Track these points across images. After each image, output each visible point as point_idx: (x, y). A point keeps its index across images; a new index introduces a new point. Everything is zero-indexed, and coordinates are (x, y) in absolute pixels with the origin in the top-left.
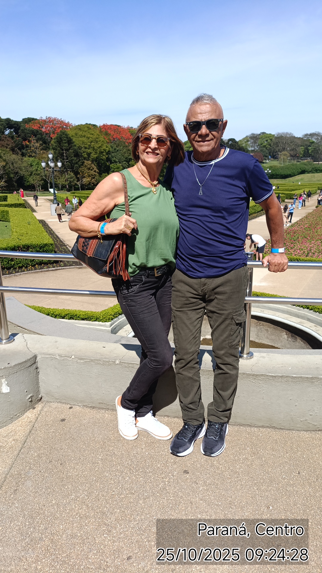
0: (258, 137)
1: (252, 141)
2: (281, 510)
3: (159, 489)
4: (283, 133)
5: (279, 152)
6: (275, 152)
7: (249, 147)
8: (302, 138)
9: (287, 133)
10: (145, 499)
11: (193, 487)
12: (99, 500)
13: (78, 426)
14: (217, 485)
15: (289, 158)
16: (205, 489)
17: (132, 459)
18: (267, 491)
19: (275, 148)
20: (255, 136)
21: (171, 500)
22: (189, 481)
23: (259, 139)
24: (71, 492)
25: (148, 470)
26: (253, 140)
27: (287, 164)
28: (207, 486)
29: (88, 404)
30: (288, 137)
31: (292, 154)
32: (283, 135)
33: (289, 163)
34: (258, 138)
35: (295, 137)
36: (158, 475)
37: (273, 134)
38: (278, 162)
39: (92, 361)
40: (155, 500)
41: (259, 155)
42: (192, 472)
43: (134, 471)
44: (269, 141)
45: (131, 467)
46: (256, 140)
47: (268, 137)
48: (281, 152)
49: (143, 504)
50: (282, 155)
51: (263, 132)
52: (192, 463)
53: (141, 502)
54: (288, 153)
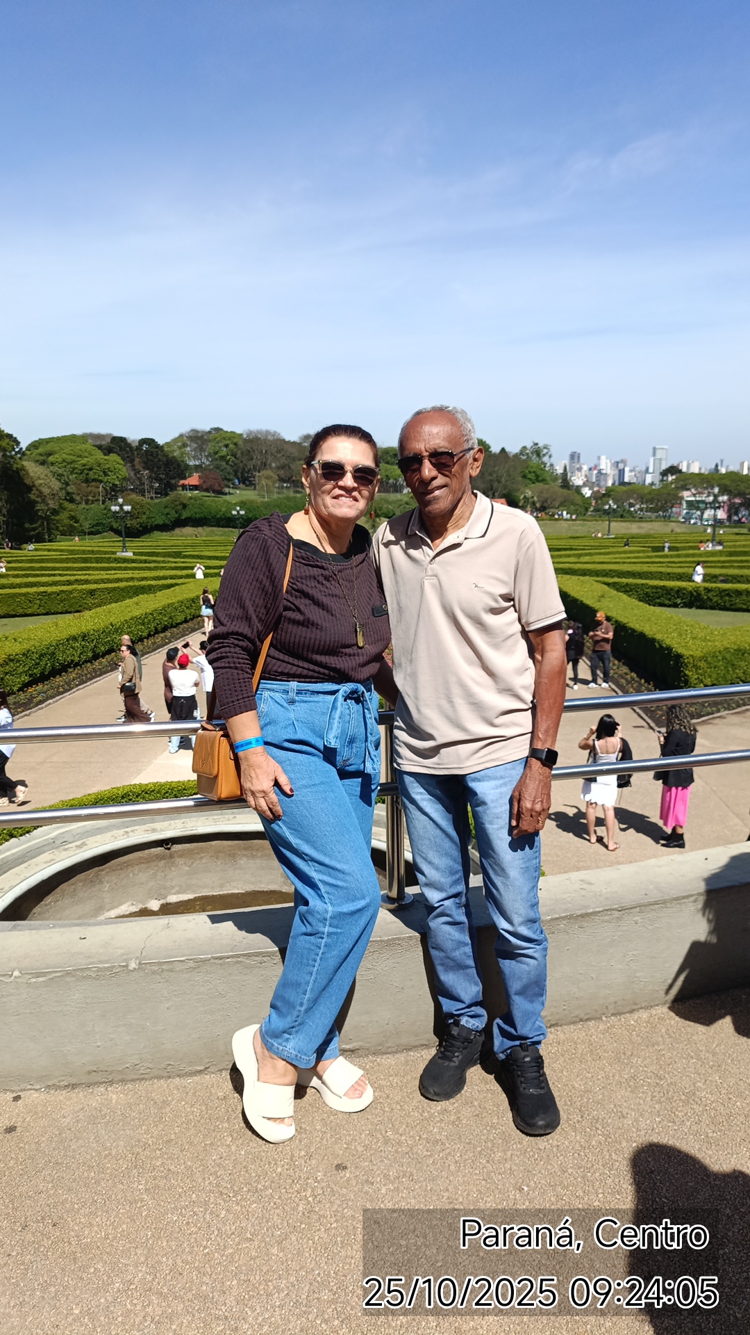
0: (205, 437)
1: (194, 445)
2: (544, 1186)
3: (300, 1214)
4: (260, 432)
5: (255, 471)
6: (246, 470)
7: (189, 459)
8: (300, 444)
9: (268, 432)
10: (280, 1243)
11: (367, 1193)
12: (181, 1274)
13: (56, 1135)
14: (411, 1175)
15: (277, 485)
16: (392, 1188)
17: (216, 1173)
18: (506, 1160)
19: (244, 462)
20: (200, 435)
21: (335, 1228)
22: (354, 1183)
23: (210, 441)
24: (109, 1277)
25: (259, 1186)
26: (197, 443)
27: (275, 496)
28: (393, 1183)
29: (60, 1081)
30: (269, 441)
31: (283, 476)
32: (259, 436)
33: (280, 496)
34: (206, 440)
35: (284, 440)
36: (285, 1188)
37: (239, 431)
38: (256, 492)
39: (68, 973)
40: (301, 1238)
41: (213, 476)
42: (352, 1164)
43: (231, 1195)
44: (231, 446)
45: (221, 1189)
46: (203, 443)
47: (229, 439)
48: (259, 472)
49: (281, 1255)
50: (263, 478)
51: (216, 427)
52: (345, 1146)
53: (275, 1251)
54: (274, 473)
